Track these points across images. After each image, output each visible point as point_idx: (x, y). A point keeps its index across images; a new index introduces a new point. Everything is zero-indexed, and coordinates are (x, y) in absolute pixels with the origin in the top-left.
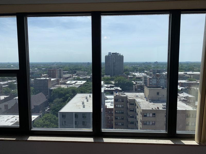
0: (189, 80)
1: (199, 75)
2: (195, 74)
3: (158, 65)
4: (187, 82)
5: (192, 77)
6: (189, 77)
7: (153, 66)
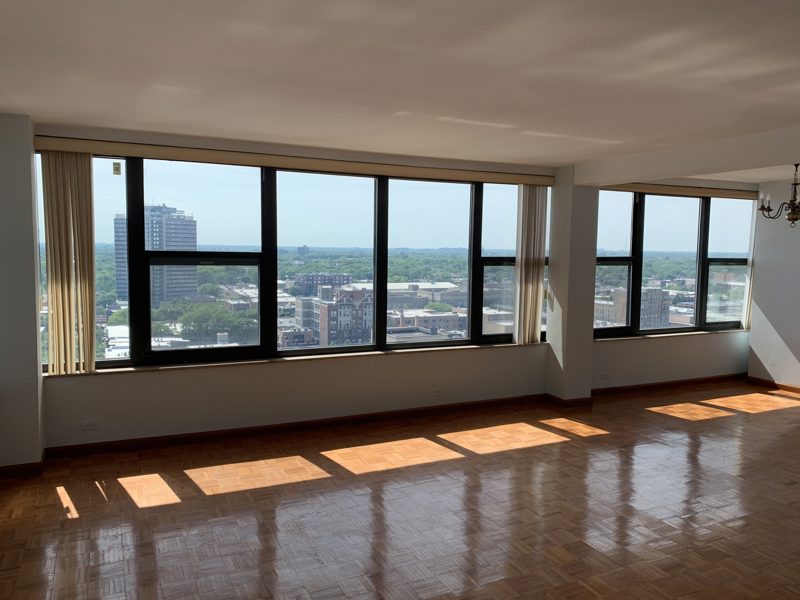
0: (432, 307)
1: (455, 293)
2: (444, 289)
3: (312, 257)
4: (429, 315)
5: (438, 297)
6: (430, 297)
7: (297, 262)
